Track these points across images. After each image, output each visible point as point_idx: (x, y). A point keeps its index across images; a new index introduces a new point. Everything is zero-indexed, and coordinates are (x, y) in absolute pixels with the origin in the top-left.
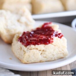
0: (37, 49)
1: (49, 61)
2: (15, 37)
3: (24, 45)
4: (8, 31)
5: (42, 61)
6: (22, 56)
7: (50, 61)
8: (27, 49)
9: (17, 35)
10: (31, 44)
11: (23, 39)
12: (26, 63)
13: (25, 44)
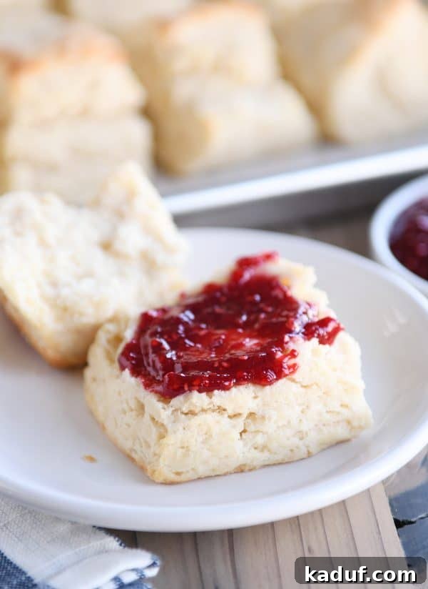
0: (221, 410)
1: (280, 464)
2: (102, 338)
3: (156, 392)
4: (64, 310)
5: (247, 468)
6: (149, 446)
7: (287, 463)
8: (169, 411)
9: (111, 328)
10: (190, 390)
11: (147, 355)
12: (172, 483)
13: (160, 388)
